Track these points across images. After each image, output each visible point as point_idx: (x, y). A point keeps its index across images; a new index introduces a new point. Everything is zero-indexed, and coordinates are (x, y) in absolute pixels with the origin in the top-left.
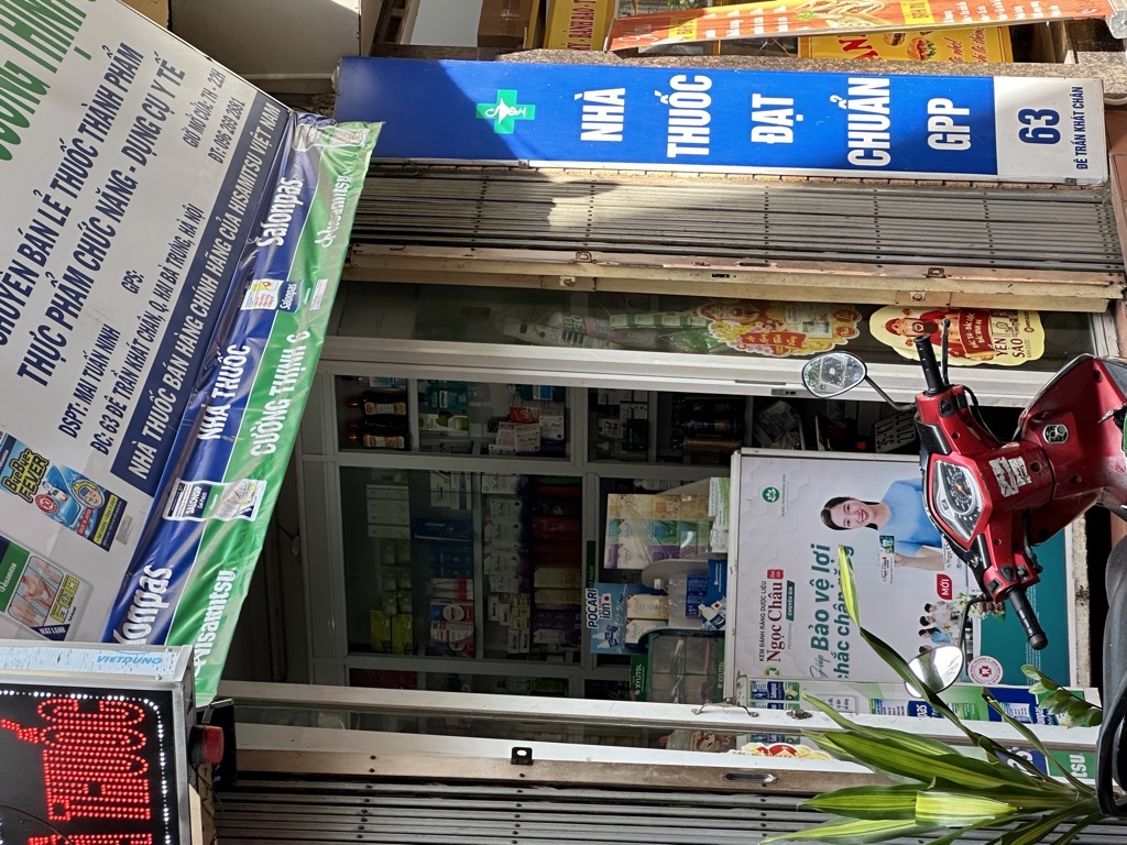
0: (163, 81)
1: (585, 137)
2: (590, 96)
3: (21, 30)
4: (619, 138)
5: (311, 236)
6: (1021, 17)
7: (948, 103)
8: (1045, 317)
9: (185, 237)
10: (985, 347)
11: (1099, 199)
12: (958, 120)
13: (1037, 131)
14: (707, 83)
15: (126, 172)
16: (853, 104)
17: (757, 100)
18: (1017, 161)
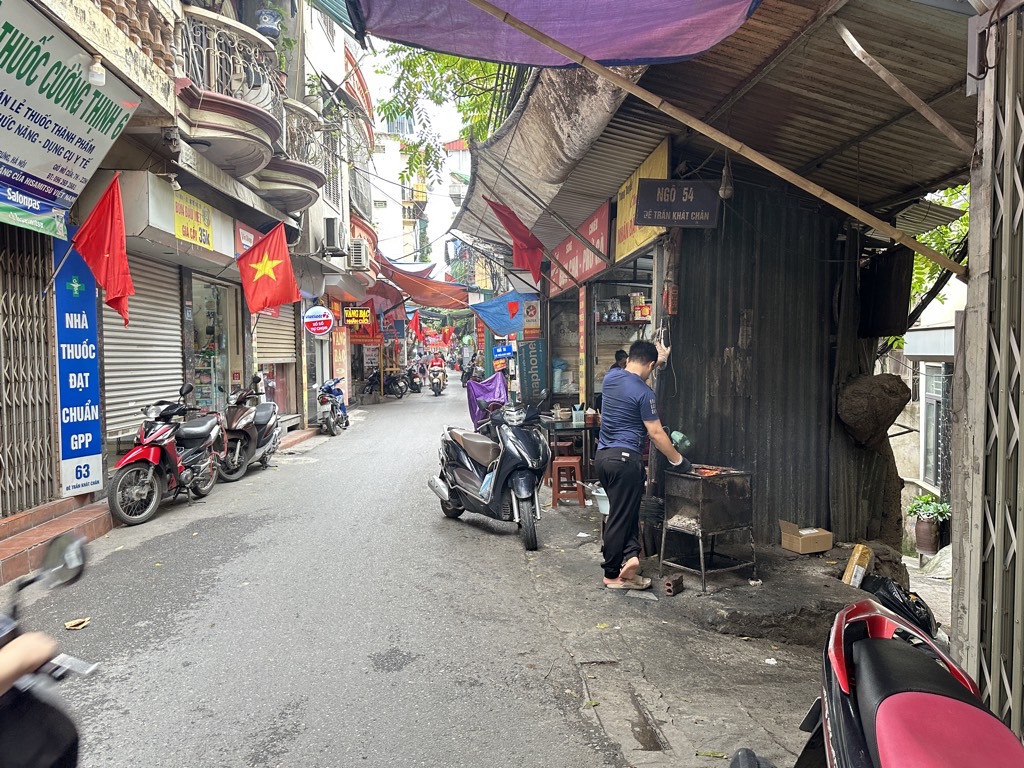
1: (67, 315)
2: (84, 316)
4: (67, 327)
5: (14, 210)
7: (90, 440)
9: (11, 159)
11: (54, 497)
12: (84, 444)
13: (81, 471)
14: (92, 357)
16: (87, 408)
17: (87, 375)
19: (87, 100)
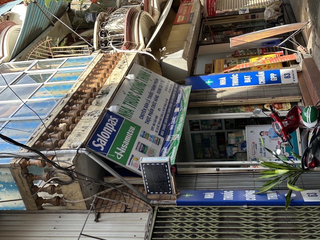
0: (162, 83)
1: (220, 84)
2: (221, 79)
3: (142, 78)
4: (225, 84)
5: (183, 101)
6: (283, 61)
7: (273, 74)
8: (291, 103)
9: (166, 103)
10: (282, 108)
11: (297, 85)
12: (275, 76)
13: (287, 77)
14: (237, 75)
15: (157, 95)
16: (259, 76)
17: (245, 77)
18: (284, 81)
19: (140, 81)
